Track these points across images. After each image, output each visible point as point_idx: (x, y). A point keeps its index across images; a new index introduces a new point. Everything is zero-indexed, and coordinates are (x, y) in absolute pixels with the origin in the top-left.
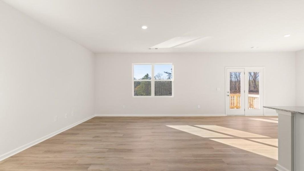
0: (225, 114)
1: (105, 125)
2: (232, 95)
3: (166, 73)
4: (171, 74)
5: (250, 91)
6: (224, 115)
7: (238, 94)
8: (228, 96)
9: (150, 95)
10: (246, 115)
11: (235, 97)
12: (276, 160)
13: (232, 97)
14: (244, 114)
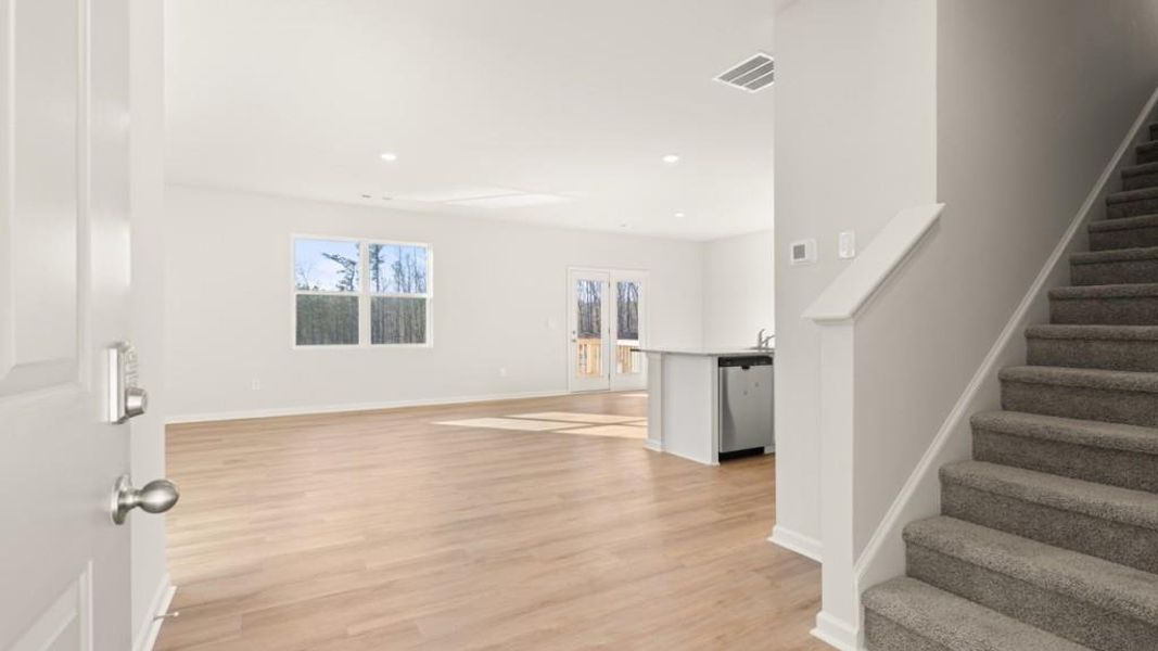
0: (567, 388)
1: (219, 440)
2: (583, 341)
3: (335, 258)
4: (354, 263)
5: (622, 335)
6: (564, 393)
7: (594, 340)
8: (574, 341)
9: (357, 342)
10: (613, 390)
11: (589, 346)
12: (644, 440)
13: (581, 347)
14: (607, 387)
